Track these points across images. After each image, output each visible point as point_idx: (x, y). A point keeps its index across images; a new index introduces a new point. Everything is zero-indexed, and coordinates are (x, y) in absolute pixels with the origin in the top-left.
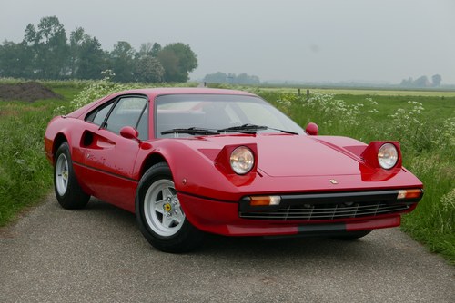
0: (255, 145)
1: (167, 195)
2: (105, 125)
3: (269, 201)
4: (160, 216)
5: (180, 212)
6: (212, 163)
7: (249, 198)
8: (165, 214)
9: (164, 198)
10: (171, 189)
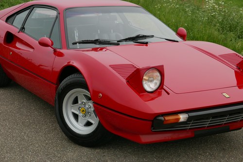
0: (163, 66)
1: (82, 100)
2: (23, 28)
3: (179, 119)
4: (76, 116)
5: (93, 115)
6: (125, 81)
7: (162, 118)
8: (80, 115)
9: (80, 102)
10: (86, 96)
